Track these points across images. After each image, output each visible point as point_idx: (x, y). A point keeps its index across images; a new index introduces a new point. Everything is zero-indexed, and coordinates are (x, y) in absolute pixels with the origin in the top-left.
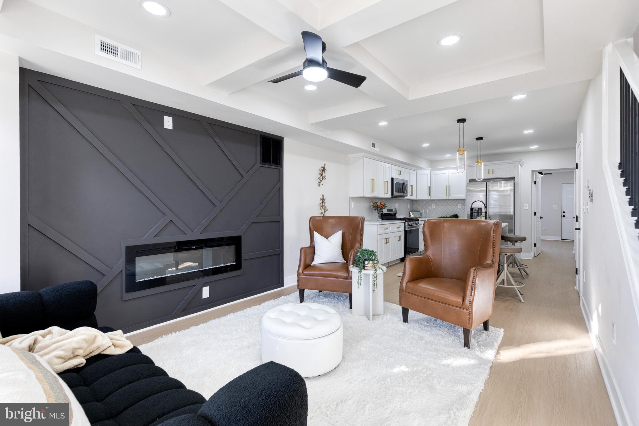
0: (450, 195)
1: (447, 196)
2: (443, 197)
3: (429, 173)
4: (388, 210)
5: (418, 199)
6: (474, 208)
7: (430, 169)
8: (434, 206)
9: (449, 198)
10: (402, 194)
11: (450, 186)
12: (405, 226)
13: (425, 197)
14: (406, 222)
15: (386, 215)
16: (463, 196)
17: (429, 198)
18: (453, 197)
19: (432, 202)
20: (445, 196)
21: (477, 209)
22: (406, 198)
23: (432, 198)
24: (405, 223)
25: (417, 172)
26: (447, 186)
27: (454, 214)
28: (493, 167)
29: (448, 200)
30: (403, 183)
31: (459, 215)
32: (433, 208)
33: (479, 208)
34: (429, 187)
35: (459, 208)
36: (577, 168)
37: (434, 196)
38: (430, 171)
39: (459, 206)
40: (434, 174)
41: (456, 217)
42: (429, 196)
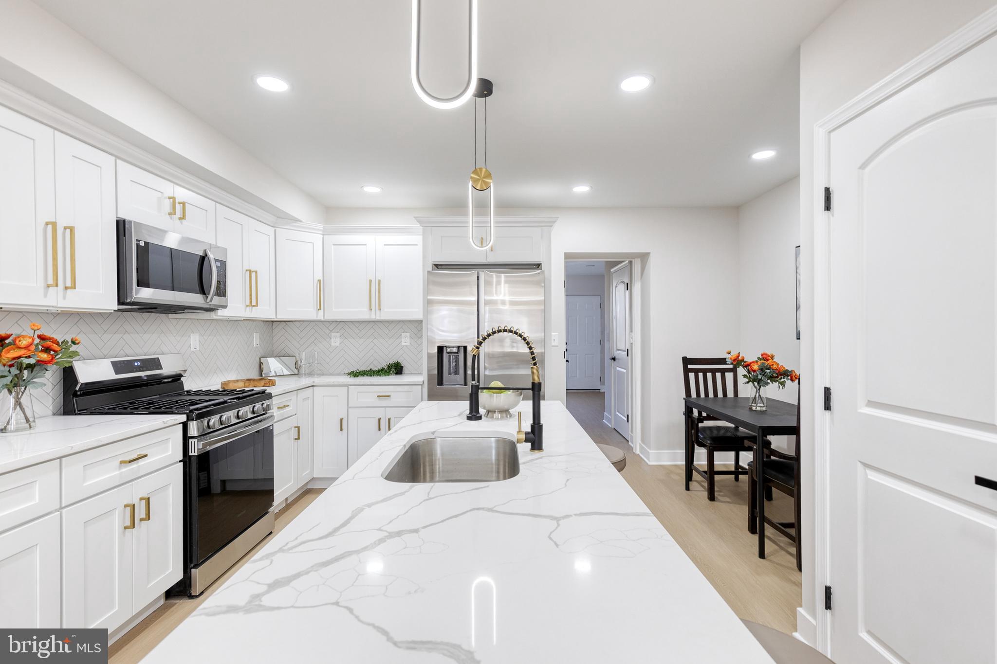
0: (380, 310)
1: (371, 310)
2: (361, 313)
3: (317, 238)
4: (118, 367)
5: (280, 317)
6: (446, 347)
7: (321, 226)
8: (336, 341)
9: (378, 318)
10: (194, 299)
11: (379, 281)
12: (186, 438)
13: (309, 313)
14: (189, 419)
15: (96, 389)
16: (416, 313)
17: (320, 317)
18: (388, 313)
19: (331, 327)
20: (366, 309)
21: (455, 350)
22: (221, 313)
23: (329, 317)
24: (185, 426)
25: (277, 229)
26: (371, 281)
27: (392, 362)
29: (375, 322)
30: (201, 253)
31: (403, 363)
32: (333, 344)
33: (459, 347)
34: (319, 281)
35: (403, 344)
36: (828, 207)
37: (334, 310)
38: (321, 233)
39: (406, 340)
40: (334, 245)
41: (397, 369)
42: (319, 310)
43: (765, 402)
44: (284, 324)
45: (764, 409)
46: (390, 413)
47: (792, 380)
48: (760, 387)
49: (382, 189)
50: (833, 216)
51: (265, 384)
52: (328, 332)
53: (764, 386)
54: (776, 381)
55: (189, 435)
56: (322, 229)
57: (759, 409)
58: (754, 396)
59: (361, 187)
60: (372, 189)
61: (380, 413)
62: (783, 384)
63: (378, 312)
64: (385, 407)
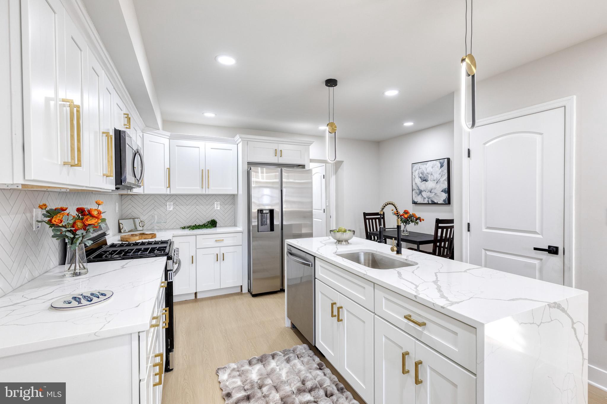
0: (208, 188)
1: (203, 188)
2: (197, 190)
3: (166, 141)
7: (169, 134)
9: (207, 193)
11: (208, 170)
12: (166, 271)
17: (168, 193)
18: (212, 190)
19: (166, 199)
20: (199, 188)
23: (173, 192)
25: (144, 134)
26: (203, 170)
27: (211, 219)
28: (281, 147)
31: (216, 220)
32: (168, 210)
34: (168, 169)
35: (216, 209)
36: (469, 156)
37: (177, 188)
38: (168, 138)
39: (217, 206)
40: (177, 146)
41: (213, 224)
42: (167, 187)
43: (408, 232)
44: (131, 196)
45: (408, 234)
46: (223, 250)
47: (421, 221)
48: (406, 225)
49: (216, 115)
50: (471, 159)
51: (152, 236)
52: (164, 202)
53: (408, 224)
54: (413, 222)
55: (168, 269)
56: (170, 135)
57: (406, 234)
58: (403, 229)
59: (203, 113)
60: (209, 115)
61: (217, 251)
62: (417, 223)
63: (207, 189)
64: (220, 247)
